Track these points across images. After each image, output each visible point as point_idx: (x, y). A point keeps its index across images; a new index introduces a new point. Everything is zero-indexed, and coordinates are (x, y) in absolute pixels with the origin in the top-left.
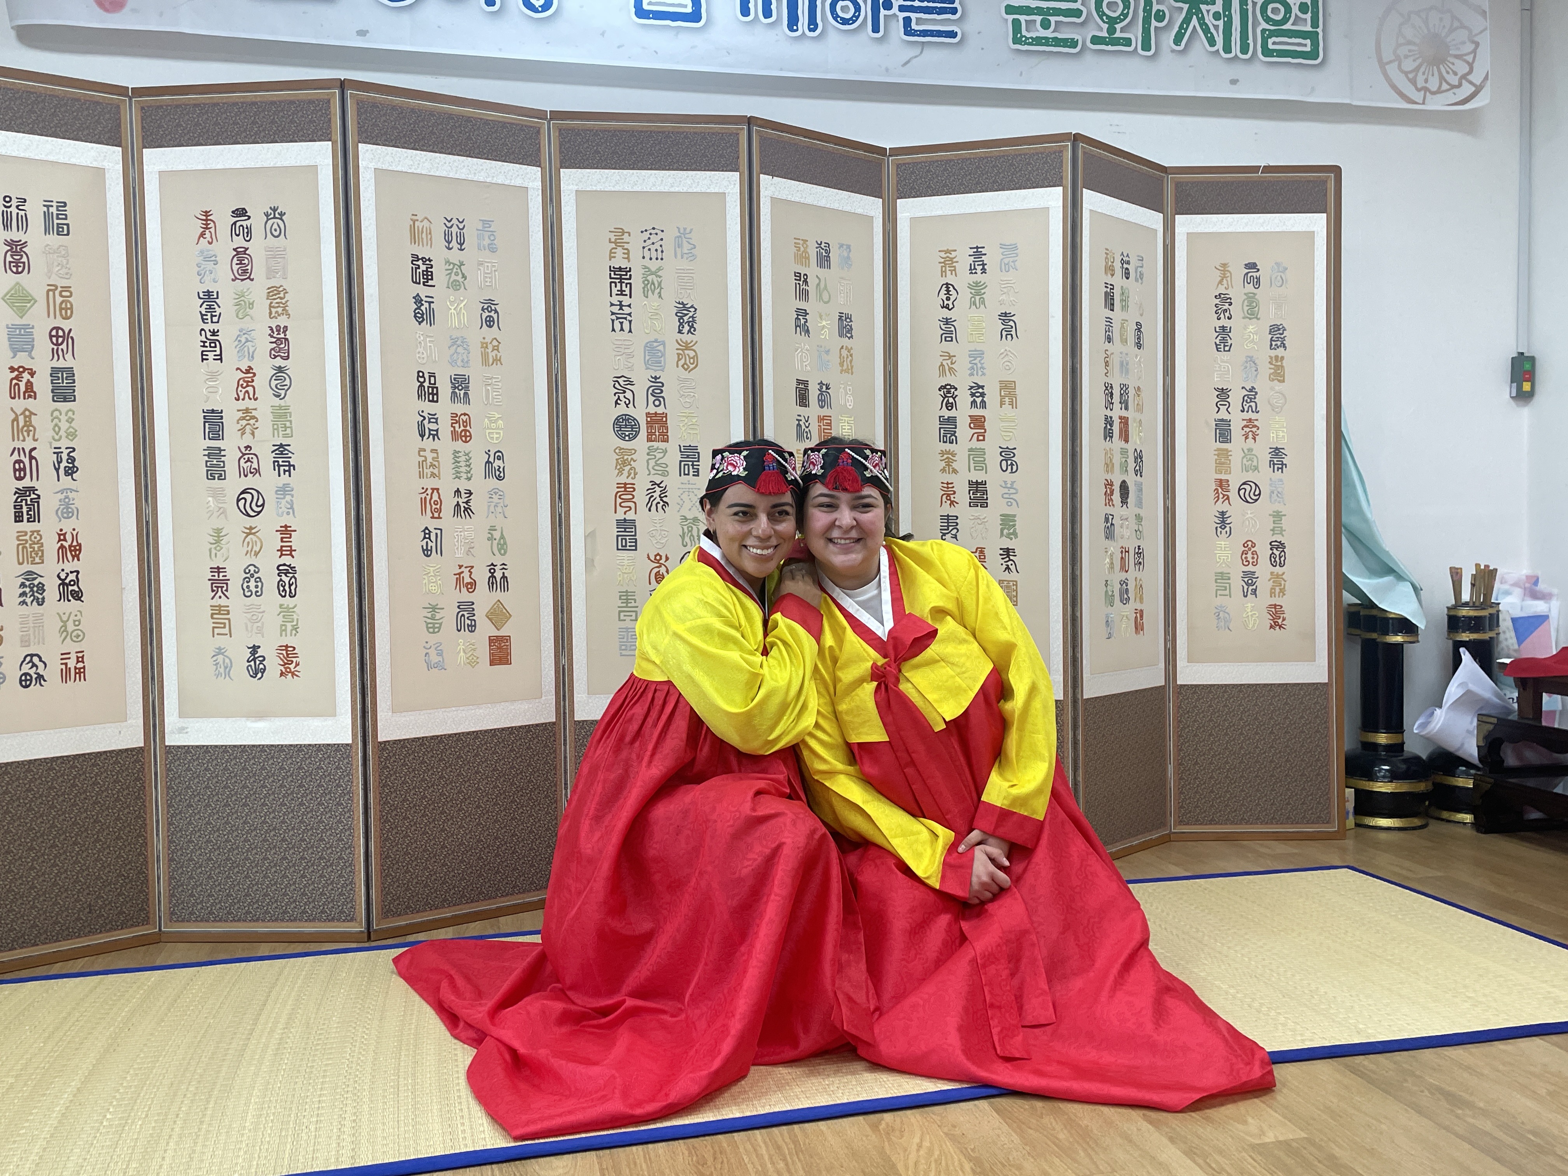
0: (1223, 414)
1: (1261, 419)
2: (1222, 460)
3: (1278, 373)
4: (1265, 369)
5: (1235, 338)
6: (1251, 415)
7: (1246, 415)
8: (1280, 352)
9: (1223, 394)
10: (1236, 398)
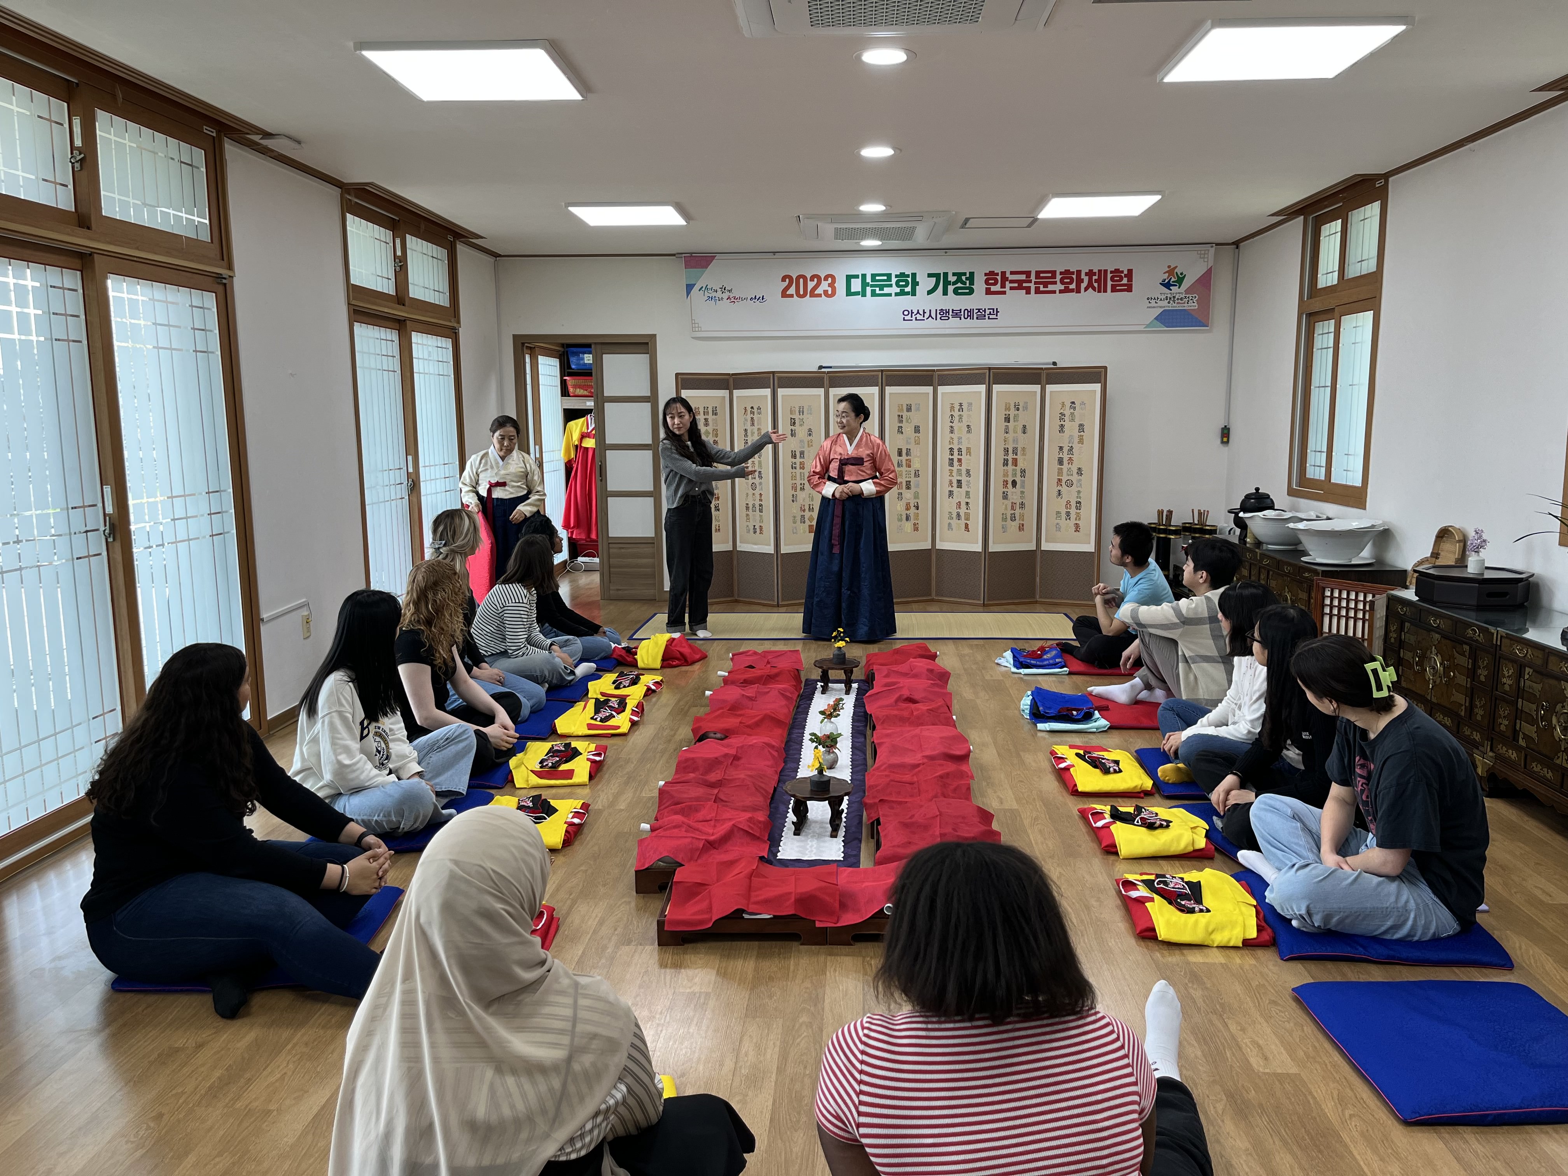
0: (1061, 456)
1: (1074, 457)
2: (1060, 472)
3: (1081, 441)
4: (1076, 440)
5: (1066, 429)
6: (1072, 456)
7: (1069, 456)
8: (1082, 433)
9: (1061, 448)
10: (1066, 450)
